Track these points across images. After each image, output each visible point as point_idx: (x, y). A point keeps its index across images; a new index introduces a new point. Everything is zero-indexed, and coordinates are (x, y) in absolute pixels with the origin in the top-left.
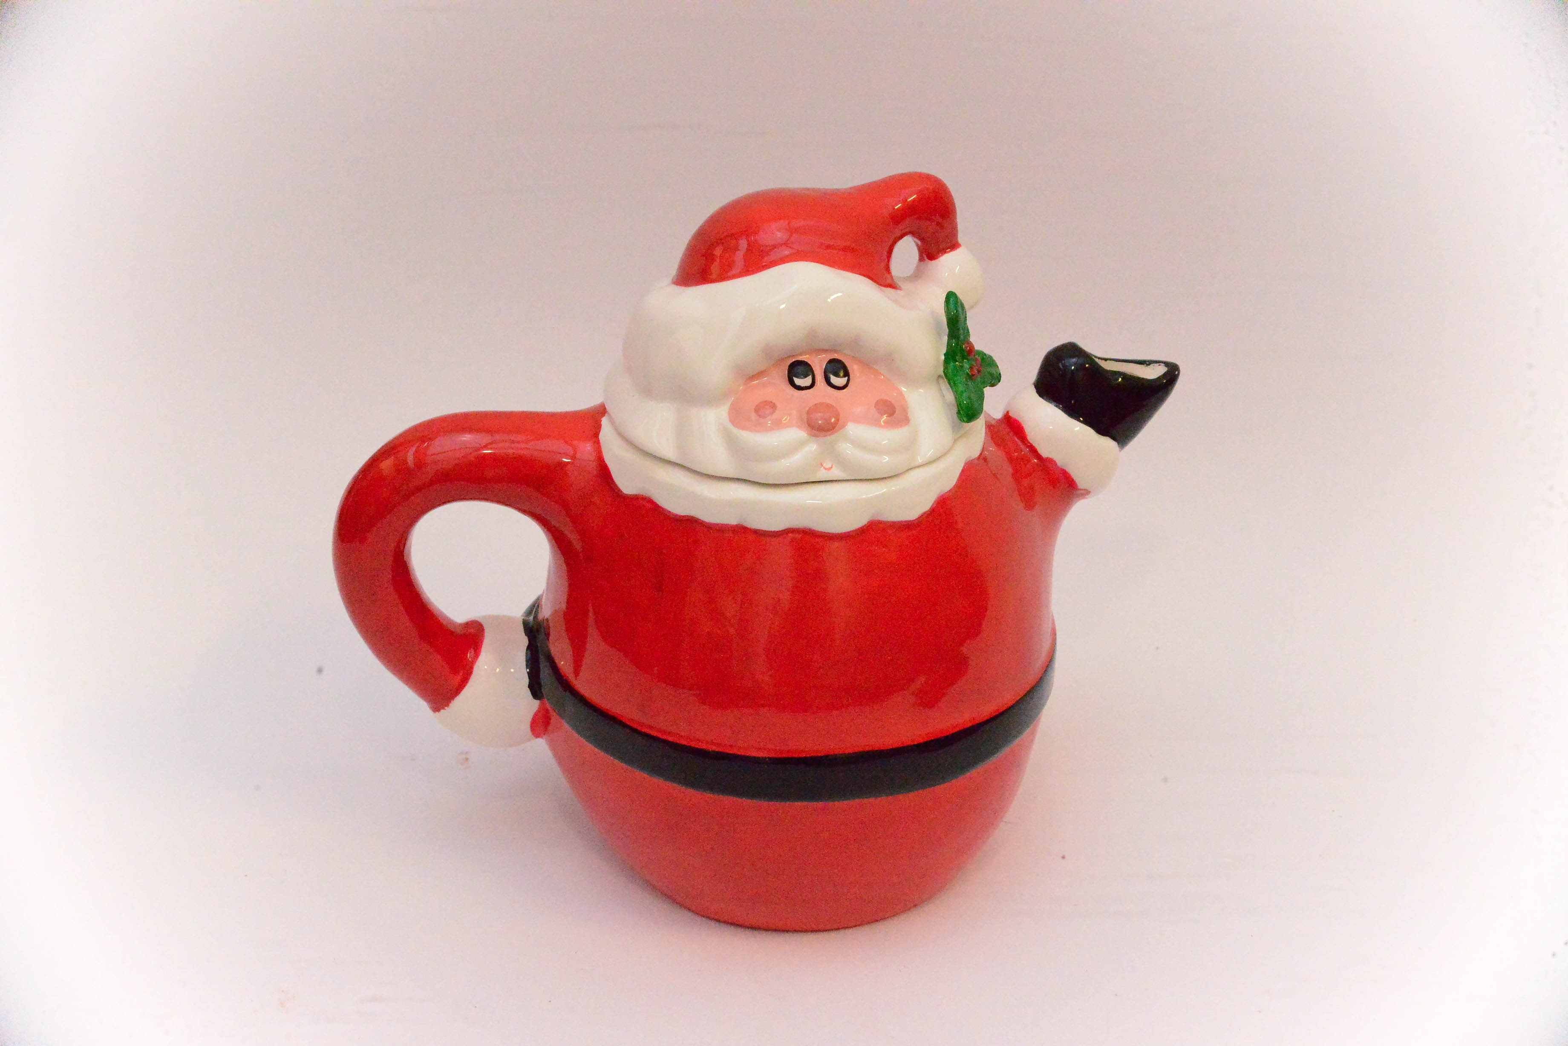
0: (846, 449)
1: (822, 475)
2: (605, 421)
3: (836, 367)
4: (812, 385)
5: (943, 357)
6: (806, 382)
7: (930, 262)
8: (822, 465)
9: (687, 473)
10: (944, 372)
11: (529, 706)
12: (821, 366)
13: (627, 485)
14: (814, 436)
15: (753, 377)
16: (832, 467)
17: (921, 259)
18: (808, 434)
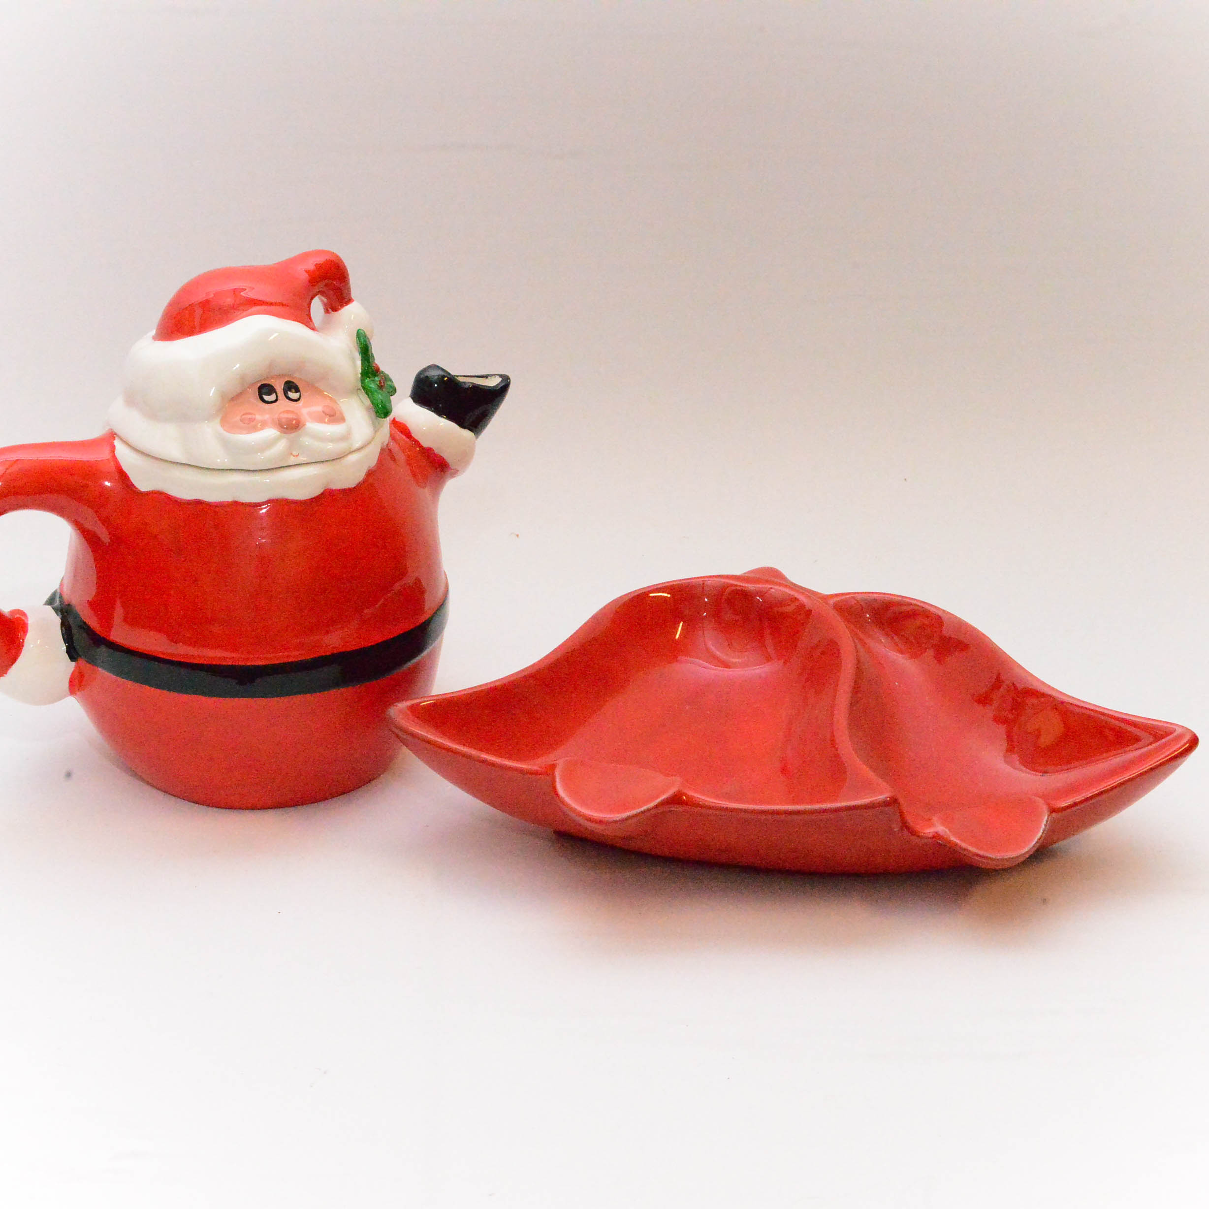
0: (306, 441)
1: (292, 460)
2: (117, 443)
3: (290, 386)
4: (276, 400)
5: (360, 376)
6: (272, 398)
7: (334, 313)
8: (292, 454)
9: (195, 469)
10: (362, 386)
11: (67, 667)
12: (280, 387)
13: (143, 484)
14: (285, 433)
15: (233, 399)
16: (298, 455)
17: (327, 311)
18: (281, 432)
